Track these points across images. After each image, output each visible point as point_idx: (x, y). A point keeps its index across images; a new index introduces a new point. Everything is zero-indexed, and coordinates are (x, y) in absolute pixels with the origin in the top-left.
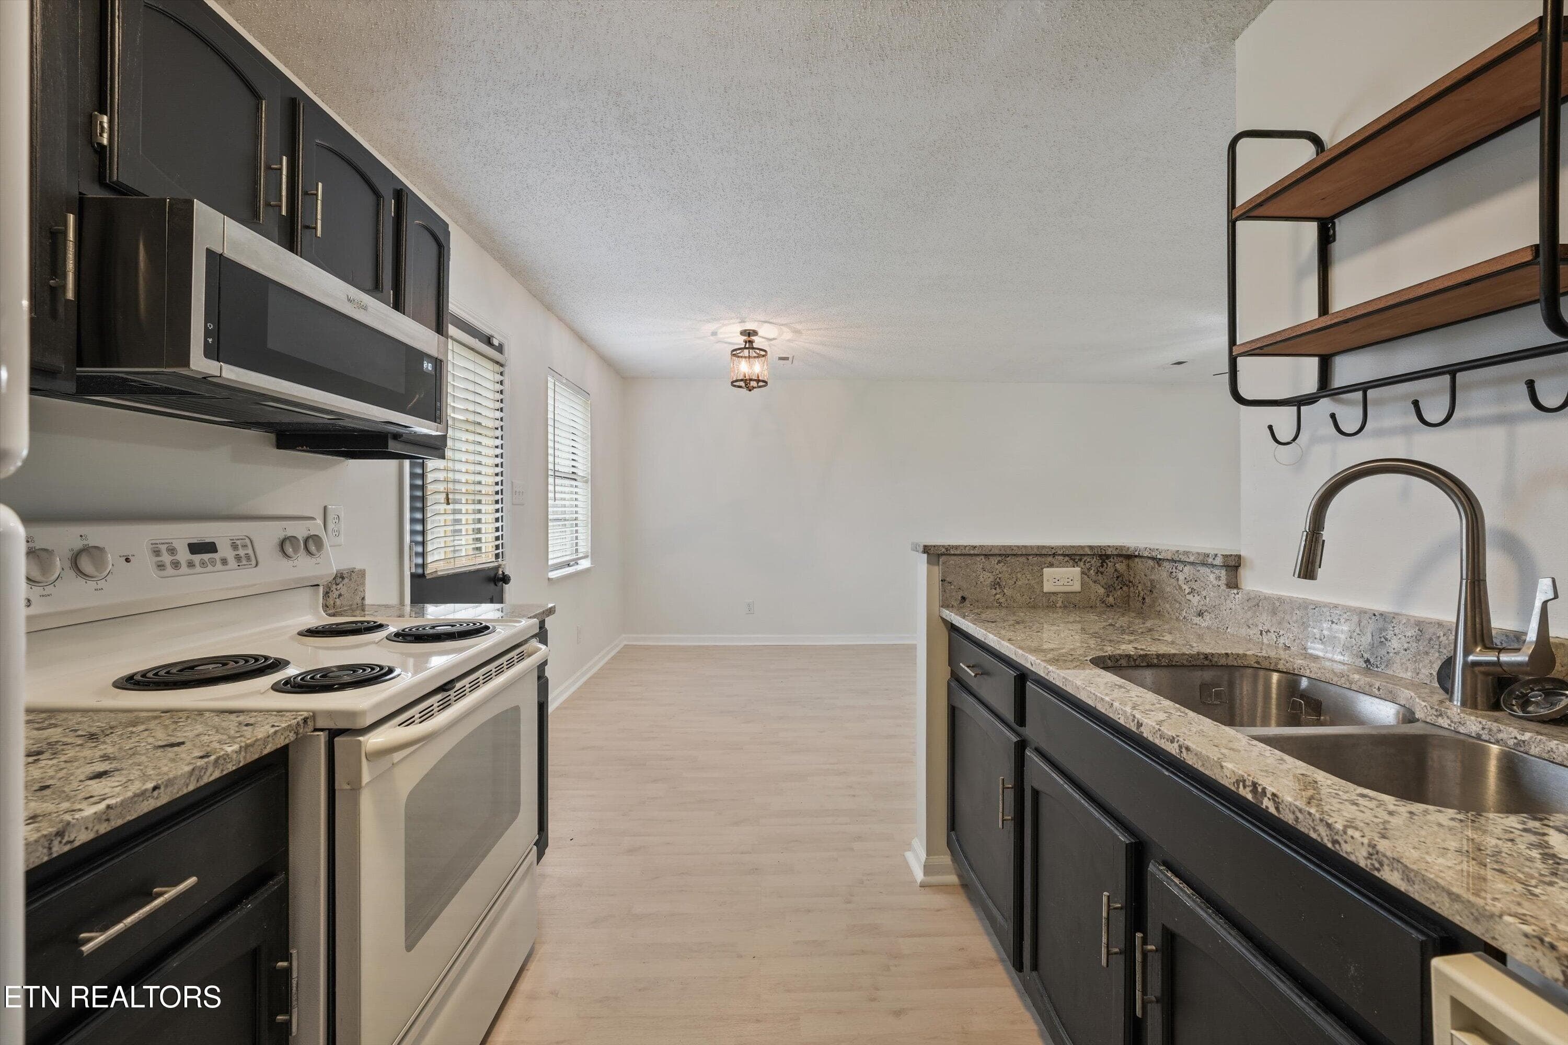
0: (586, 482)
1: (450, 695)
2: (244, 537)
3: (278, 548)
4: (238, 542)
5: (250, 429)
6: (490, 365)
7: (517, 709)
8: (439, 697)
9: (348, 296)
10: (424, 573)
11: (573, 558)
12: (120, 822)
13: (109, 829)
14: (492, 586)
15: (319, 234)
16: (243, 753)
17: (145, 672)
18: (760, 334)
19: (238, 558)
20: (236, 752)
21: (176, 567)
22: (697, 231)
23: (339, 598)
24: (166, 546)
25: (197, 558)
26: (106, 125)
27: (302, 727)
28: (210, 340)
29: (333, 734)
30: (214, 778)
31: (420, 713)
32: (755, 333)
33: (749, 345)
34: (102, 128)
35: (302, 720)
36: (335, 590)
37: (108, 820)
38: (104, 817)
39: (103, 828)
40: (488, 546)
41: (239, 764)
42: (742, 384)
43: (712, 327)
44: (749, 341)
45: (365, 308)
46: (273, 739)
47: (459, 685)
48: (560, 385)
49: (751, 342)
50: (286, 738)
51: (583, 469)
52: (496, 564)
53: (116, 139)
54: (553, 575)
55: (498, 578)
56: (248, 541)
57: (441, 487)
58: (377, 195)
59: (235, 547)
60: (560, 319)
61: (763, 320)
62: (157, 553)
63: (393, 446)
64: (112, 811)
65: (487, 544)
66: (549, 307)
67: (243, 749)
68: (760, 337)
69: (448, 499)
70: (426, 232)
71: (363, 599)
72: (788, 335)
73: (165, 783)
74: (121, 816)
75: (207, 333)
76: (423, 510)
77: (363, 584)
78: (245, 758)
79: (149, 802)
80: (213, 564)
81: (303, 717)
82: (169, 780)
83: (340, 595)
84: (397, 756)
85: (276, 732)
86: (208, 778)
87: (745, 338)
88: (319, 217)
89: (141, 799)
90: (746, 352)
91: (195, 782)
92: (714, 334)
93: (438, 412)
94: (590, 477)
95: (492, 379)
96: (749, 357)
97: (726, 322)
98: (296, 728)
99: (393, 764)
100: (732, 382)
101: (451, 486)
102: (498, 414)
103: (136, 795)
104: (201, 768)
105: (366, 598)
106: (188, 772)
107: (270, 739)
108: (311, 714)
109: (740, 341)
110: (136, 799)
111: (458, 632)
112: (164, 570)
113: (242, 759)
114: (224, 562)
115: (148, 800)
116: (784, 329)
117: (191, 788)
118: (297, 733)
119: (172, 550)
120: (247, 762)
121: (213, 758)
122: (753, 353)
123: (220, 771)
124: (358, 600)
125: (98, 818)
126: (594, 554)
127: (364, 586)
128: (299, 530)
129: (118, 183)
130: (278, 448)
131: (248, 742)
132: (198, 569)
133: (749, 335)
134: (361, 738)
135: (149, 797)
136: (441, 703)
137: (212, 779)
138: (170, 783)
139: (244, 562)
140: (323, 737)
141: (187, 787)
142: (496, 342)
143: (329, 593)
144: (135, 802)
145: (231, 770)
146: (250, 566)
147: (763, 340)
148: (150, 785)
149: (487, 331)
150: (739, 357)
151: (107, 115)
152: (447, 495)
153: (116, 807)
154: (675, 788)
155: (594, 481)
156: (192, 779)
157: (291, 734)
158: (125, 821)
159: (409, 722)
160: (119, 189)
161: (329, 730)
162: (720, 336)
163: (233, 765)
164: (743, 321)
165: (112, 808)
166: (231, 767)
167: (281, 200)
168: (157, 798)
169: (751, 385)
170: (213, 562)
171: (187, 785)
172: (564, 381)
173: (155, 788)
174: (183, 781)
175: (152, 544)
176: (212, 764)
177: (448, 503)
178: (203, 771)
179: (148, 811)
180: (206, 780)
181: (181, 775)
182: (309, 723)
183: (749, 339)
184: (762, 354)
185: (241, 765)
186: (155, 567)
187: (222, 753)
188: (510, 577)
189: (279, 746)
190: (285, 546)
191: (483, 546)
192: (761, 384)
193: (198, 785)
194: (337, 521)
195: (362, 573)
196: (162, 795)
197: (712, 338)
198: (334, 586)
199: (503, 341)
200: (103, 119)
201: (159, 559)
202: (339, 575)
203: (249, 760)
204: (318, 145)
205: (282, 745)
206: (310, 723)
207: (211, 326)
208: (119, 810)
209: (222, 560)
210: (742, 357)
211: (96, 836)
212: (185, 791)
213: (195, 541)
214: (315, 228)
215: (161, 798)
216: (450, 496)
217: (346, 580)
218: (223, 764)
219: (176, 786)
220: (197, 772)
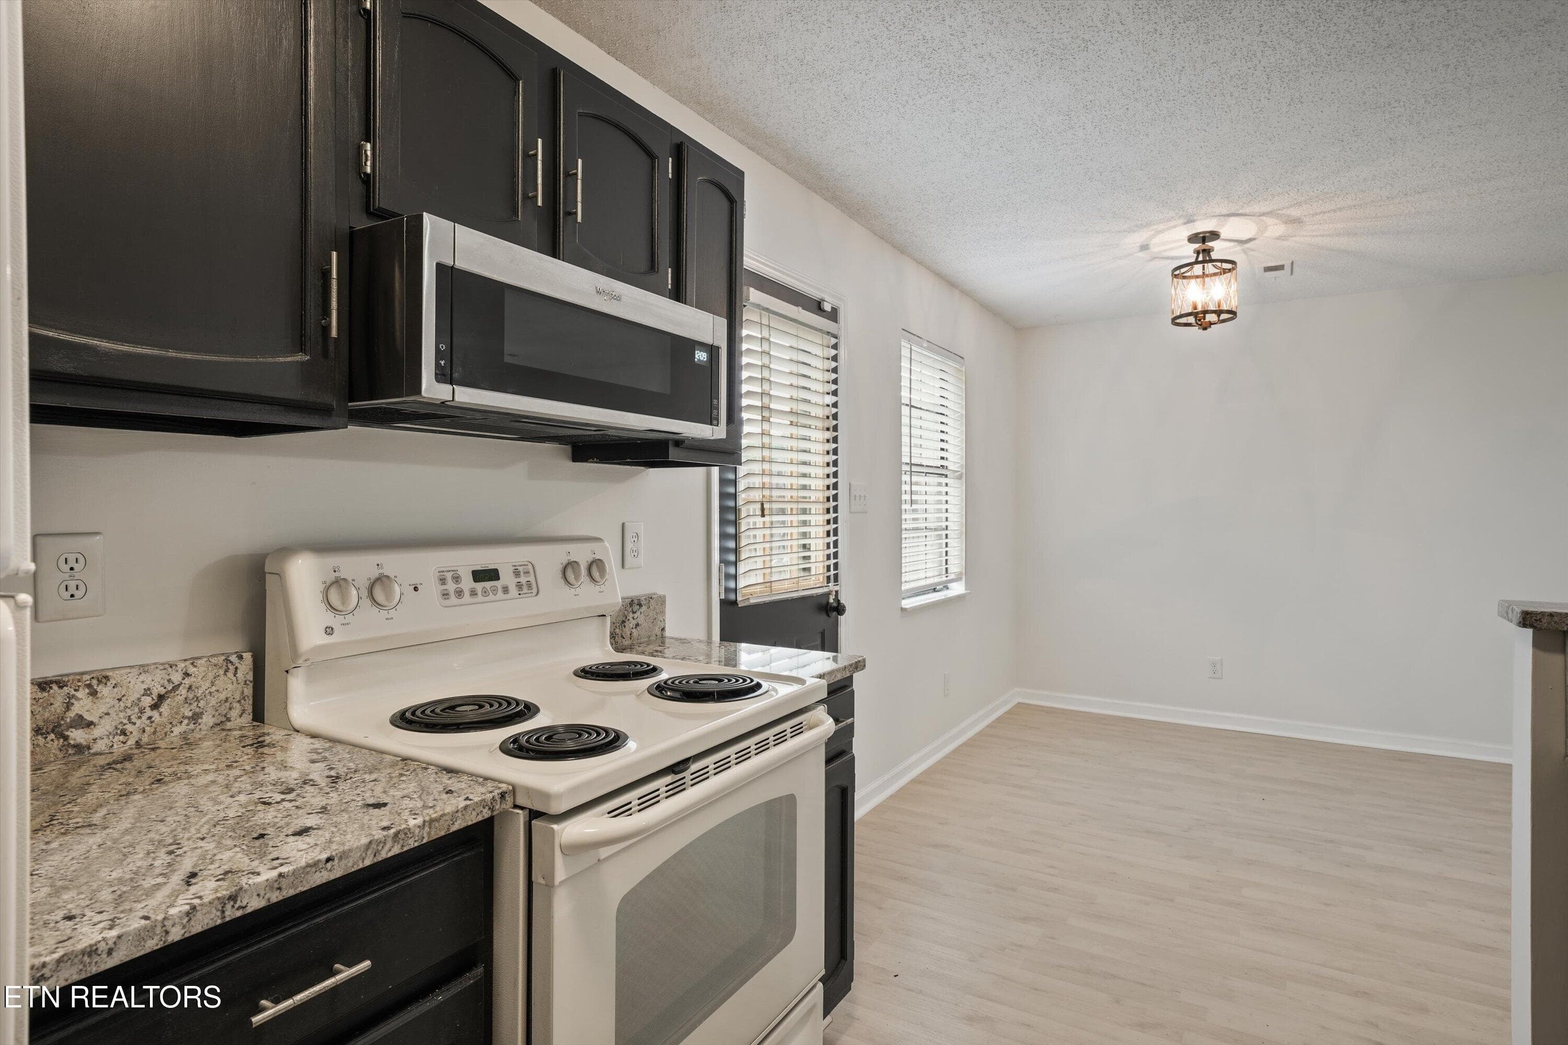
0: (960, 478)
1: (684, 778)
2: (526, 563)
3: (560, 575)
4: (521, 569)
5: (544, 442)
6: (817, 338)
7: (791, 800)
8: (669, 779)
9: (596, 288)
10: (736, 600)
11: (941, 580)
12: (292, 892)
13: (281, 898)
14: (823, 617)
15: (579, 219)
16: (427, 829)
17: (415, 708)
18: (1222, 236)
19: (519, 586)
20: (419, 827)
21: (459, 595)
22: (1090, 97)
23: (636, 628)
24: (451, 573)
25: (479, 586)
26: (369, 153)
27: (499, 803)
28: (442, 363)
29: (534, 814)
30: (393, 854)
31: (639, 799)
32: (1215, 235)
33: (1205, 256)
34: (367, 156)
35: (498, 794)
36: (631, 619)
37: (280, 889)
38: (276, 885)
39: (275, 897)
40: (818, 567)
41: (422, 841)
42: (1191, 320)
43: (1139, 238)
44: (1204, 251)
45: (618, 298)
46: (463, 815)
47: (694, 767)
48: (919, 350)
49: (1207, 252)
50: (478, 814)
51: (955, 461)
52: (826, 590)
53: (378, 165)
54: (907, 603)
55: (831, 607)
56: (530, 567)
57: (756, 495)
58: (651, 156)
59: (517, 573)
60: (920, 263)
61: (1225, 212)
62: (443, 581)
63: (674, 454)
64: (284, 879)
65: (817, 564)
66: (901, 249)
67: (427, 824)
68: (1223, 239)
69: (763, 510)
70: (712, 188)
71: (663, 629)
72: (1276, 229)
73: (339, 855)
74: (293, 885)
75: (439, 354)
76: (735, 523)
77: (663, 612)
78: (429, 833)
79: (322, 874)
80: (495, 592)
81: (500, 791)
82: (344, 852)
83: (637, 625)
84: (604, 852)
85: (466, 807)
86: (387, 854)
87: (1197, 246)
88: (579, 198)
89: (314, 870)
90: (1198, 269)
91: (372, 855)
92: (1144, 247)
93: (715, 412)
94: (964, 471)
95: (821, 355)
96: (1204, 275)
97: (1161, 227)
98: (492, 803)
99: (599, 861)
100: (1174, 319)
101: (767, 493)
102: (830, 399)
103: (308, 866)
104: (379, 842)
105: (667, 629)
106: (365, 845)
107: (459, 814)
108: (511, 788)
109: (1188, 251)
110: (309, 869)
111: (718, 692)
112: (448, 599)
113: (425, 835)
114: (506, 590)
115: (321, 872)
116: (1269, 221)
117: (368, 862)
118: (492, 809)
119: (457, 578)
120: (431, 839)
121: (392, 831)
122: (1210, 268)
123: (399, 846)
124: (657, 631)
125: (270, 886)
126: (969, 573)
127: (664, 615)
128: (582, 554)
129: (380, 209)
130: (574, 461)
131: (434, 816)
132: (480, 598)
133: (1204, 240)
134: (555, 827)
135: (322, 868)
136: (671, 787)
137: (390, 855)
138: (344, 855)
139: (525, 590)
140: (522, 816)
141: (363, 862)
142: (827, 307)
143: (625, 622)
144: (308, 873)
145: (412, 846)
146: (530, 595)
147: (1232, 244)
148: (324, 856)
149: (815, 294)
150: (1185, 278)
151: (370, 143)
152: (762, 505)
153: (288, 876)
154: (1053, 938)
155: (968, 476)
156: (369, 853)
157: (485, 810)
158: (297, 892)
159: (623, 811)
160: (381, 214)
161: (530, 810)
162: (1154, 250)
163: (415, 841)
164: (1190, 221)
165: (284, 877)
166: (412, 844)
167: (536, 190)
168: (331, 870)
169: (1207, 320)
170: (494, 590)
171: (363, 859)
172: (925, 345)
173: (329, 860)
174: (359, 854)
175: (439, 572)
176: (391, 838)
177: (763, 515)
178: (381, 845)
179: (321, 883)
180: (384, 855)
181: (357, 848)
182: (507, 799)
183: (1204, 247)
184: (1229, 266)
185: (425, 841)
186: (440, 596)
187: (404, 826)
188: (845, 607)
189: (470, 823)
190: (568, 569)
191: (813, 566)
192: (1223, 316)
193: (375, 860)
194: (636, 540)
195: (662, 600)
196: (335, 867)
197: (1141, 254)
198: (631, 615)
199: (837, 303)
200: (366, 147)
201: (445, 587)
202: (636, 602)
203: (434, 836)
204: (580, 115)
205: (474, 822)
206: (509, 799)
207: (443, 347)
208: (292, 879)
209: (503, 588)
210: (1189, 277)
211: (268, 904)
212: (361, 866)
213: (479, 568)
214: (576, 213)
215: (335, 871)
216: (766, 506)
217: (644, 608)
218: (403, 839)
219: (351, 860)
220: (374, 846)
